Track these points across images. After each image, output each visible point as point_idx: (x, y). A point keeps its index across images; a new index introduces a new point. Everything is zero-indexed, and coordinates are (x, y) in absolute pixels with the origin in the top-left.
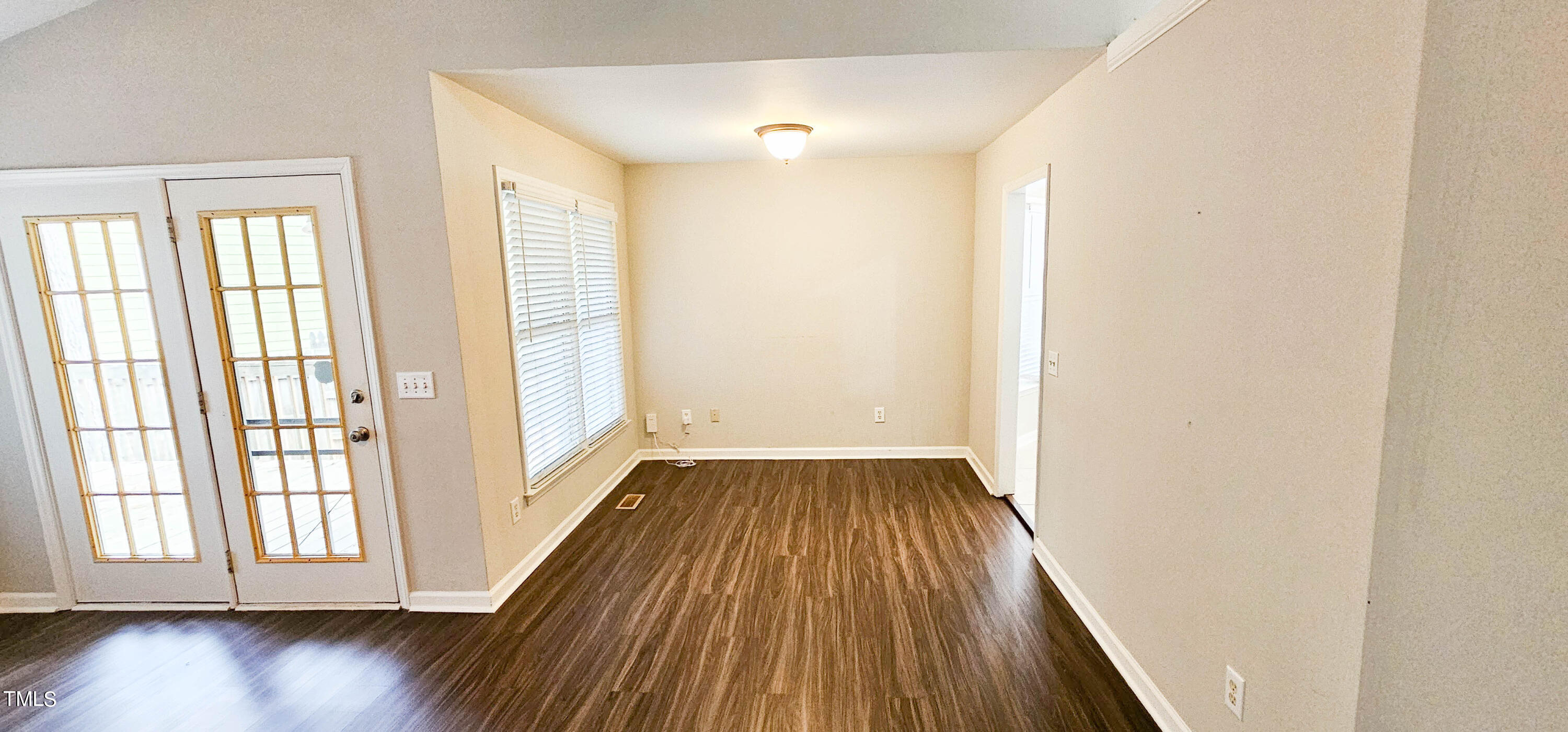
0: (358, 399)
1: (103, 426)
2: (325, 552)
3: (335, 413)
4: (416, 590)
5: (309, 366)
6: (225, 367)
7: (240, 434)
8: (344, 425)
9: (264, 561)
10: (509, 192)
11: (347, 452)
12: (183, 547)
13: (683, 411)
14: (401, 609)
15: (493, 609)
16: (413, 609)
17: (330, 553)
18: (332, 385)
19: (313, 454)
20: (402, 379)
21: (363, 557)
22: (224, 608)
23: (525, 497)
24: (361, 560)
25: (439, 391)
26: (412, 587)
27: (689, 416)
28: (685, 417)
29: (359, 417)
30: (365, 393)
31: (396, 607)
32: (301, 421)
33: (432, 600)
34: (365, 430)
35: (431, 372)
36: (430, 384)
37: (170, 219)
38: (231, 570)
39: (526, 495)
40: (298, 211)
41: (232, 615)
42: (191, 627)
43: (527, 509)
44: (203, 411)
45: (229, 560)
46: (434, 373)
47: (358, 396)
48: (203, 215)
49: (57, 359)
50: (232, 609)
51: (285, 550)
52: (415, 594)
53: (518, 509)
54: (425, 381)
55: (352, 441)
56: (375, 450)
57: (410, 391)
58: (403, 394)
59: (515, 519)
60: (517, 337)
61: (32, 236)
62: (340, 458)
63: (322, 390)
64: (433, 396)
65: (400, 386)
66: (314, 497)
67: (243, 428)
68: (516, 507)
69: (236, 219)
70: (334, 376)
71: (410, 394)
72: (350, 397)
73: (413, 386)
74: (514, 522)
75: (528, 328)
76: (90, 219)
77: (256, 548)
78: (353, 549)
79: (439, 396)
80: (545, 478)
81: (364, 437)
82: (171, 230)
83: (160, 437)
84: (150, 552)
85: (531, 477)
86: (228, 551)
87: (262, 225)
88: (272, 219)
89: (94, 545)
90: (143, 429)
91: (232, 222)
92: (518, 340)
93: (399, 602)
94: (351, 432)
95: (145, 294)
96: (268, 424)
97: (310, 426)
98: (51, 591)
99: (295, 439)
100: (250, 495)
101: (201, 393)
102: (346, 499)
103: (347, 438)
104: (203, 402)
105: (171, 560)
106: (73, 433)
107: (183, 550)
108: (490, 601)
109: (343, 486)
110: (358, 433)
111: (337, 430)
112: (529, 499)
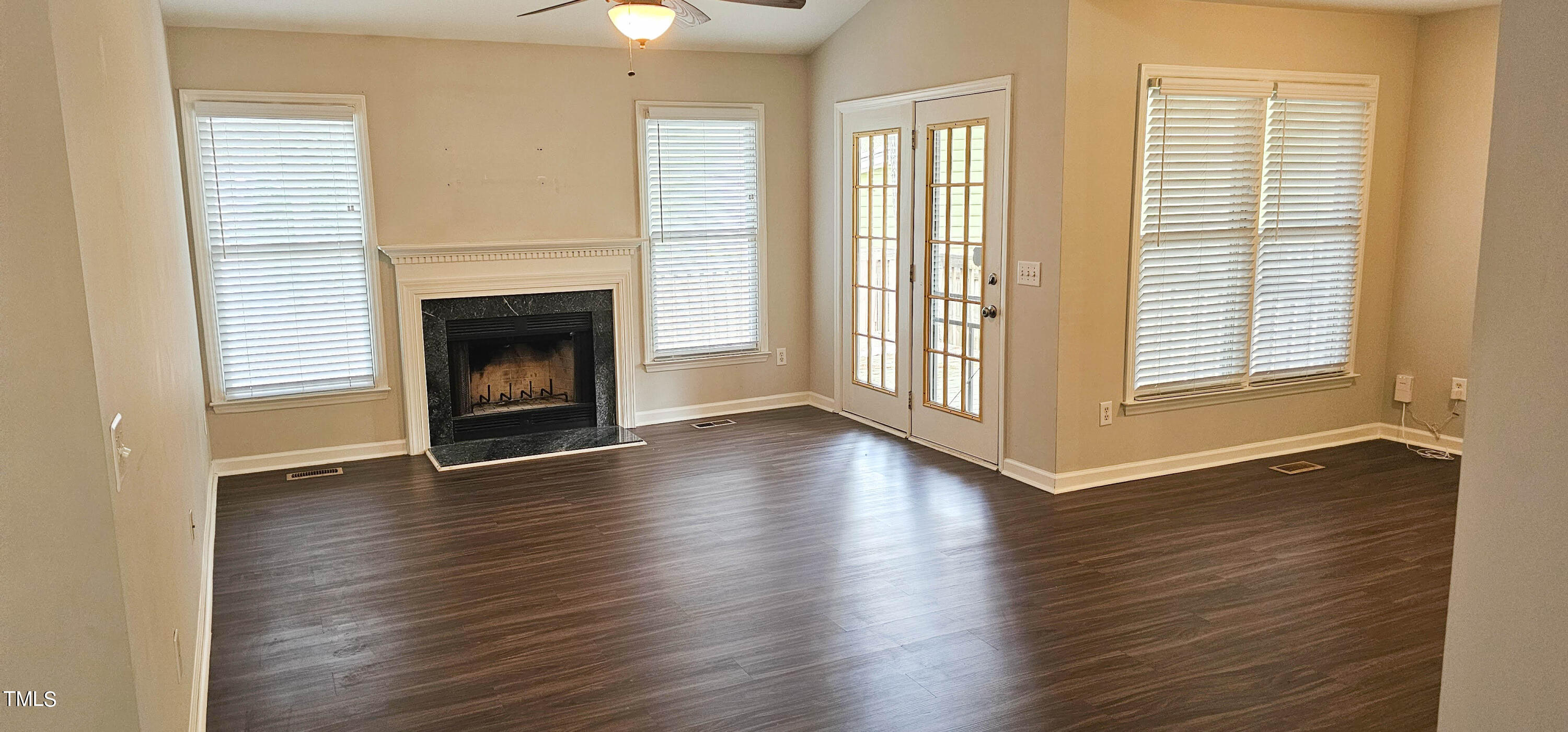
0: (993, 282)
1: (867, 285)
2: (960, 408)
3: (978, 294)
4: (1009, 458)
5: (971, 248)
6: (926, 245)
7: (927, 302)
8: (982, 304)
9: (927, 405)
10: (1155, 88)
11: (982, 326)
13: (1454, 378)
14: (998, 470)
15: (1056, 491)
16: (1004, 473)
17: (963, 409)
18: (979, 268)
19: (963, 325)
20: (1021, 265)
21: (981, 419)
22: (903, 436)
23: (1121, 404)
24: (979, 420)
25: (1043, 281)
26: (1006, 456)
27: (1463, 390)
28: (1455, 389)
29: (997, 296)
30: (998, 278)
31: (995, 468)
32: (958, 296)
33: (1014, 469)
34: (994, 309)
35: (1039, 263)
36: (1038, 274)
37: (914, 132)
38: (910, 407)
39: (1123, 402)
40: (977, 121)
41: (905, 441)
42: (881, 440)
43: (1123, 418)
44: (912, 280)
45: (910, 399)
46: (1041, 264)
47: (993, 278)
48: (932, 128)
49: (855, 235)
50: (906, 439)
51: (940, 400)
52: (1007, 460)
53: (1110, 413)
54: (1035, 270)
55: (986, 316)
56: (998, 326)
57: (1025, 277)
58: (1019, 280)
59: (1103, 422)
60: (1141, 240)
61: (855, 146)
62: (977, 333)
63: (975, 271)
64: (1038, 285)
65: (1019, 273)
66: (960, 360)
67: (930, 297)
68: (1107, 409)
69: (946, 131)
70: (982, 261)
71: (1024, 281)
72: (988, 279)
73: (1027, 274)
74: (1102, 424)
75: (1157, 231)
76: (879, 133)
77: (924, 393)
78: (975, 410)
79: (1042, 285)
80: (1158, 394)
81: (993, 314)
82: (914, 140)
83: (891, 297)
84: (876, 381)
85: (1136, 388)
86: (910, 392)
87: (959, 133)
88: (964, 129)
89: (854, 371)
90: (884, 290)
91: (944, 134)
92: (1143, 242)
93: (998, 465)
94: (987, 308)
95: (896, 189)
96: (943, 296)
97: (965, 300)
98: (833, 398)
99: (956, 310)
100: (927, 350)
101: (912, 266)
102: (976, 366)
103: (984, 312)
104: (912, 273)
105: (883, 391)
106: (855, 287)
107: (891, 385)
108: (1054, 483)
109: (976, 355)
110: (990, 310)
111: (979, 306)
112: (1127, 408)
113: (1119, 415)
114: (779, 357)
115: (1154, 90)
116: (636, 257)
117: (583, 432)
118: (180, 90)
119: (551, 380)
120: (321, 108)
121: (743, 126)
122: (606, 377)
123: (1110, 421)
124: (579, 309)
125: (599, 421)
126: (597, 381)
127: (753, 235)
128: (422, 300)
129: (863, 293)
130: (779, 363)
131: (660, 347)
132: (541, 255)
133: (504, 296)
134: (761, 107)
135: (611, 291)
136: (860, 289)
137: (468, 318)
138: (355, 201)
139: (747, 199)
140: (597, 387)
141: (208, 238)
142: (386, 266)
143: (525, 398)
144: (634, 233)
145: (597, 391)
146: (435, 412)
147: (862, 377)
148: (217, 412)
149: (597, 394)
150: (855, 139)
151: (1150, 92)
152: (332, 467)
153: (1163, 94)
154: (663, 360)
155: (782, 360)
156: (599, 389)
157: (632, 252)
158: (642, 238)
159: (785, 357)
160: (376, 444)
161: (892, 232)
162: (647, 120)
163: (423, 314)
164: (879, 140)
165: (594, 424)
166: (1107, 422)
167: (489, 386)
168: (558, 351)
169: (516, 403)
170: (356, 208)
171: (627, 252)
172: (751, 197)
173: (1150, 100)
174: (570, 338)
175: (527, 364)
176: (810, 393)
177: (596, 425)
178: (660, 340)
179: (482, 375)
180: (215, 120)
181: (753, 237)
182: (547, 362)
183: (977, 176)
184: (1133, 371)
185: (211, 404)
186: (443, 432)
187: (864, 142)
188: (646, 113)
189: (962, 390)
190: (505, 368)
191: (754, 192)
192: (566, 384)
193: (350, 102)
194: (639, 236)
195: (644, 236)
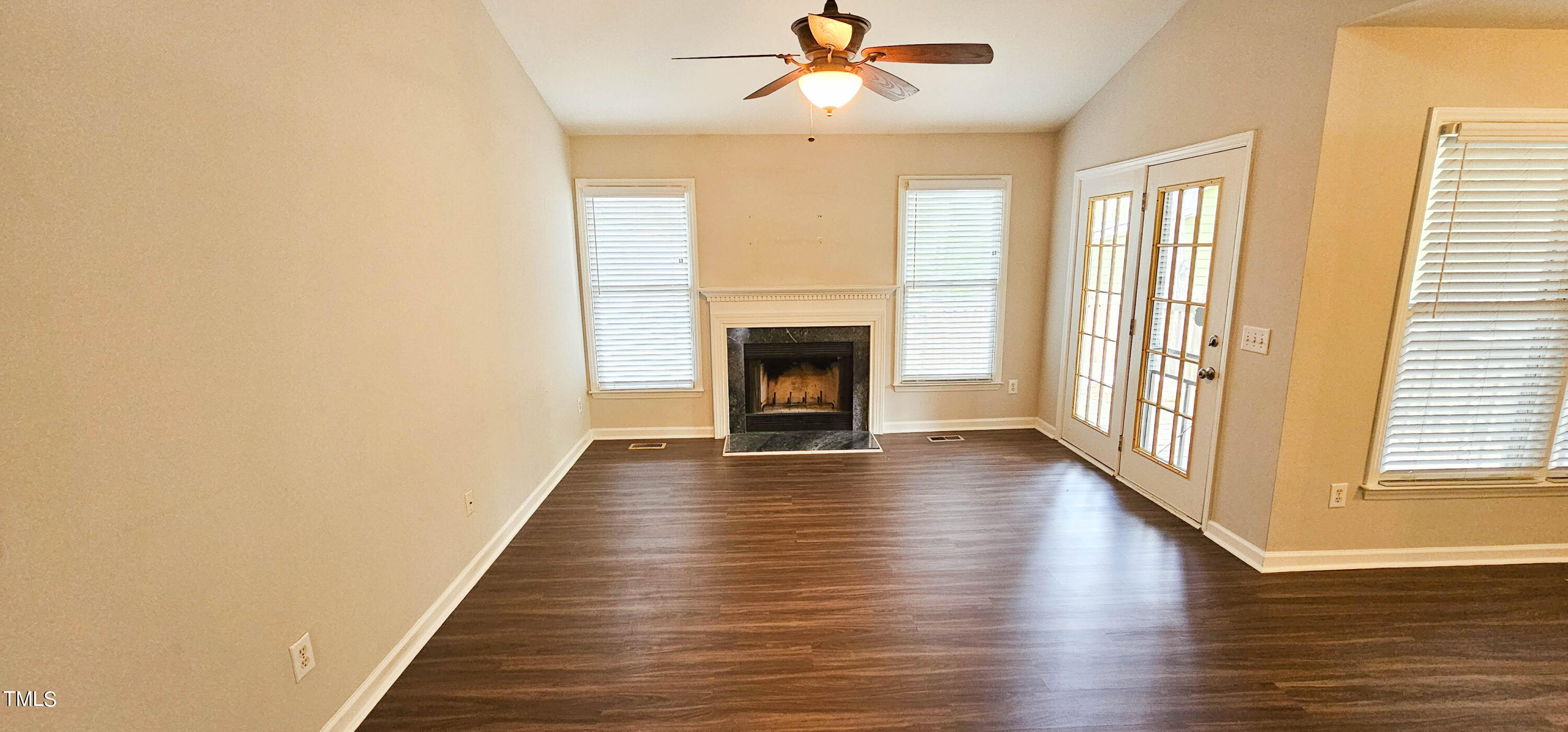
0: (1214, 344)
1: (1091, 333)
2: (1168, 460)
3: (1197, 352)
4: (1214, 520)
5: (1193, 309)
6: (1148, 302)
7: (1144, 354)
8: (1200, 364)
9: (1136, 451)
10: (1450, 135)
11: (1198, 385)
12: (1104, 426)
14: (1200, 529)
15: (1264, 570)
16: (1206, 534)
17: (1170, 462)
18: (1201, 329)
19: (1179, 380)
20: (1246, 330)
21: (1188, 476)
22: (1111, 473)
23: (1360, 488)
24: (1186, 476)
25: (1271, 349)
26: (1211, 517)
29: (1217, 359)
30: (1219, 340)
31: (1197, 527)
32: (1176, 352)
33: (1218, 533)
34: (1213, 371)
35: (1269, 330)
36: (1266, 341)
37: (1145, 195)
38: (1120, 449)
39: (1362, 486)
40: (1211, 181)
41: (1111, 480)
42: (1089, 475)
43: (1363, 501)
44: (1131, 334)
45: (1120, 443)
46: (1271, 331)
47: (1214, 340)
48: (1162, 190)
49: (1084, 288)
50: (1114, 477)
51: (1149, 448)
52: (1211, 523)
53: (1343, 495)
54: (1263, 337)
55: (1203, 378)
56: (1214, 389)
57: (1250, 344)
58: (1243, 345)
59: (1333, 504)
60: (1409, 310)
61: (1090, 210)
62: (1193, 389)
63: (1195, 331)
64: (1266, 353)
65: (1244, 338)
66: (1173, 415)
67: (1148, 351)
68: (1339, 491)
69: (1178, 192)
70: (1205, 321)
71: (1250, 347)
72: (1209, 341)
73: (1253, 340)
74: (1331, 506)
75: (1434, 301)
76: (1112, 197)
77: (1134, 440)
78: (1184, 466)
79: (1271, 353)
80: (1414, 481)
81: (1211, 376)
82: (1144, 202)
83: (1111, 347)
84: (1092, 420)
85: (1382, 471)
86: (1121, 436)
87: (1191, 195)
88: (1197, 189)
89: (1073, 406)
90: (1106, 339)
91: (1175, 195)
92: (1411, 313)
93: (1201, 524)
94: (1204, 370)
95: (1124, 248)
96: (1161, 351)
97: (1183, 358)
98: (1055, 426)
99: (1172, 366)
100: (1140, 400)
101: (1133, 321)
102: (1189, 423)
103: (1200, 374)
104: (1132, 327)
105: (1097, 430)
106: (1080, 334)
107: (1104, 427)
108: (1262, 561)
109: (1190, 413)
110: (1208, 372)
111: (1197, 366)
112: (1367, 492)
113: (1356, 498)
114: (1011, 387)
115: (1448, 138)
116: (891, 300)
117: (841, 435)
118: (576, 180)
119: (821, 392)
120: (666, 188)
121: (993, 193)
122: (862, 393)
123: (1342, 503)
124: (843, 340)
125: (855, 426)
126: (854, 396)
127: (993, 284)
128: (727, 329)
129: (1087, 340)
130: (1010, 392)
131: (908, 373)
132: (829, 297)
133: (787, 328)
134: (1008, 178)
135: (869, 327)
136: (1085, 336)
137: (760, 342)
138: (685, 255)
139: (990, 255)
140: (854, 401)
141: (590, 280)
142: (704, 302)
143: (803, 403)
144: (891, 281)
145: (854, 404)
146: (734, 409)
147: (1081, 413)
148: (594, 397)
149: (854, 406)
150: (1091, 203)
151: (1442, 141)
152: (658, 442)
153: (1461, 142)
154: (910, 383)
155: (1013, 389)
156: (856, 402)
157: (888, 297)
158: (897, 286)
159: (1016, 389)
160: (694, 428)
161: (1117, 288)
162: (907, 191)
163: (728, 339)
164: (1112, 202)
165: (850, 428)
166: (1337, 505)
167: (775, 393)
168: (831, 369)
169: (797, 405)
170: (684, 261)
171: (883, 296)
172: (994, 253)
173: (1441, 150)
174: (836, 360)
175: (809, 377)
176: (1037, 418)
177: (852, 429)
178: (907, 367)
179: (776, 383)
180: (596, 199)
181: (995, 287)
182: (824, 377)
183: (1206, 236)
184: (1381, 452)
185: (590, 392)
186: (739, 423)
187: (1099, 204)
188: (907, 186)
189: (1171, 444)
190: (792, 379)
191: (998, 250)
192: (833, 397)
193: (683, 184)
194: (895, 283)
195: (899, 284)
